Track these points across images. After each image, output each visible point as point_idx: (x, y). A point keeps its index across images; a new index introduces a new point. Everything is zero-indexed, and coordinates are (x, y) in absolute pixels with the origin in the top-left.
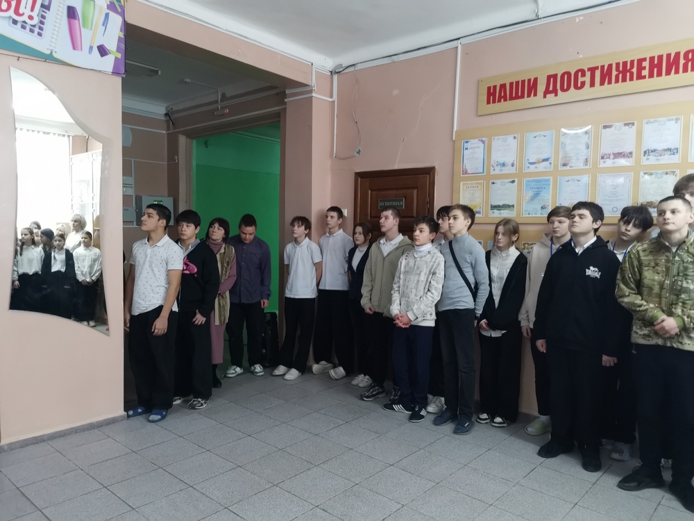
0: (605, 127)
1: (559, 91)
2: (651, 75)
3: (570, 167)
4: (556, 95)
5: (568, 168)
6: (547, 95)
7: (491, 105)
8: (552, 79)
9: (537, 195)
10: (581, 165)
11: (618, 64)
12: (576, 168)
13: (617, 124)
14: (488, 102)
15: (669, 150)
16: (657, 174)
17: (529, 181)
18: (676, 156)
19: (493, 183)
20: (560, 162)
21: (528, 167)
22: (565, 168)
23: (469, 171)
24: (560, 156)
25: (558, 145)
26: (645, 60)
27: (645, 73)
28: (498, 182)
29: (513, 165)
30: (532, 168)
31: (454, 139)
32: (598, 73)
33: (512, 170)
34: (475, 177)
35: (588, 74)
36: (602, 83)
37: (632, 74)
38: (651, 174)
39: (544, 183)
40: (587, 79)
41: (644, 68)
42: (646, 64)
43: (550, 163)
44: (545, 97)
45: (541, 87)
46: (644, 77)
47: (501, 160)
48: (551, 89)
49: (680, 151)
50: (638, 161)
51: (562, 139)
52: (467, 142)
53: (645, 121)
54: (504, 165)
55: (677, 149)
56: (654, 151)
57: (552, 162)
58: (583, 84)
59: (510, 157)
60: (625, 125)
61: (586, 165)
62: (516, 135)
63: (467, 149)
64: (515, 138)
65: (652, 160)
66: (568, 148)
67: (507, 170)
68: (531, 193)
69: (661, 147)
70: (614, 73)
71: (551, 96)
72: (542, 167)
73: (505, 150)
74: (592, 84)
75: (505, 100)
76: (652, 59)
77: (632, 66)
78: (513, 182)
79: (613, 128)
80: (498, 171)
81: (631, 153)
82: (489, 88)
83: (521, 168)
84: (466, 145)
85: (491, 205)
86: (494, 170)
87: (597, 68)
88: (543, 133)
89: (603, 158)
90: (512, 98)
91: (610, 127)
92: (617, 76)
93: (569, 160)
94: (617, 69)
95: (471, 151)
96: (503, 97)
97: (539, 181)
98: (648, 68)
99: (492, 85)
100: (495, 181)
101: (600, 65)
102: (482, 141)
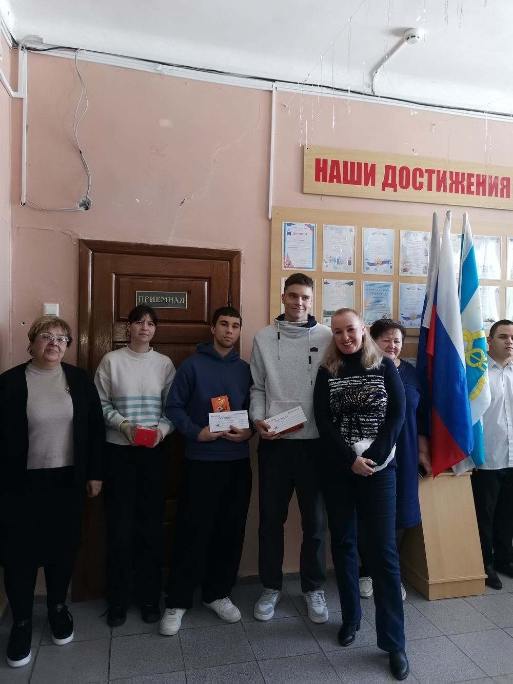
1: (398, 186)
2: (478, 194)
3: (411, 273)
4: (395, 190)
5: (408, 274)
6: (386, 188)
7: (321, 184)
8: (391, 171)
9: (378, 301)
10: (420, 273)
11: (451, 173)
12: (416, 275)
14: (317, 179)
17: (369, 285)
19: (326, 283)
20: (401, 266)
21: (368, 269)
22: (405, 274)
23: (294, 264)
24: (401, 260)
25: (398, 248)
26: (472, 175)
27: (473, 188)
28: (333, 282)
29: (349, 263)
30: (371, 270)
31: (270, 217)
32: (434, 177)
33: (350, 270)
35: (426, 175)
36: (438, 190)
37: (463, 187)
39: (384, 288)
40: (425, 180)
41: (473, 184)
42: (474, 180)
43: (391, 267)
44: (383, 189)
45: (380, 177)
46: (472, 193)
47: (336, 256)
48: (390, 182)
51: (403, 241)
52: (289, 225)
54: (339, 262)
56: (482, 266)
57: (393, 265)
58: (421, 184)
59: (346, 253)
61: (426, 273)
62: (353, 228)
63: (289, 233)
64: (351, 230)
66: (408, 252)
67: (343, 268)
68: (371, 300)
69: (486, 263)
70: (448, 182)
71: (389, 190)
72: (382, 270)
73: (339, 243)
74: (430, 188)
75: (339, 181)
76: (478, 176)
77: (463, 180)
78: (351, 284)
80: (331, 268)
82: (318, 161)
83: (359, 269)
84: (288, 228)
85: (325, 311)
86: (327, 266)
87: (433, 171)
88: (382, 230)
90: (346, 182)
92: (451, 185)
93: (410, 266)
94: (451, 178)
95: (295, 237)
96: (335, 177)
97: (379, 286)
98: (475, 184)
99: (322, 158)
100: (329, 281)
101: (436, 169)
102: (310, 226)
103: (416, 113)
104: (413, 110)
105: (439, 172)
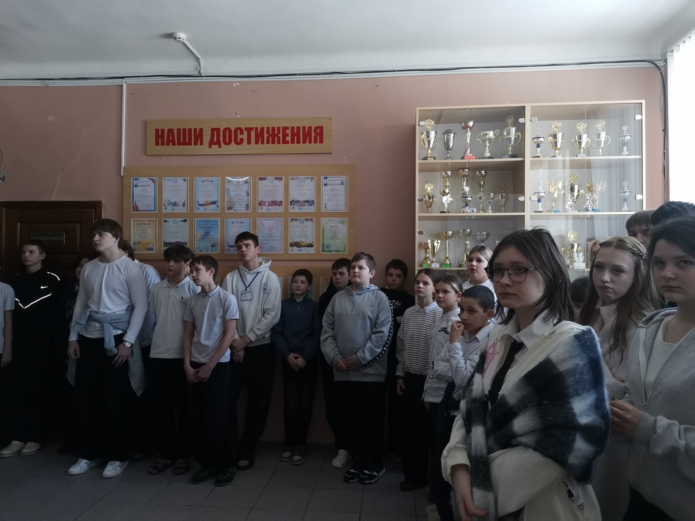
0: (261, 179)
1: (222, 143)
2: (293, 142)
3: (235, 210)
4: (220, 147)
5: (233, 211)
6: (212, 146)
7: (160, 147)
8: (216, 132)
9: (207, 234)
10: (243, 210)
11: (268, 128)
12: (239, 212)
13: (270, 177)
14: (157, 144)
15: (308, 201)
16: (300, 220)
17: (200, 221)
18: (313, 207)
19: (166, 221)
20: (226, 205)
21: (199, 208)
22: (230, 211)
23: (140, 208)
24: (226, 200)
25: (223, 191)
26: (287, 128)
27: (288, 139)
28: (171, 220)
29: (184, 205)
30: (202, 210)
31: (122, 175)
32: (253, 133)
33: (184, 210)
34: (147, 214)
35: (245, 133)
36: (257, 143)
37: (279, 138)
38: (296, 220)
39: (213, 223)
40: (245, 136)
41: (288, 135)
42: (289, 132)
43: (218, 206)
44: (210, 147)
45: (207, 138)
46: (288, 142)
47: (173, 200)
48: (215, 140)
49: (315, 202)
50: (286, 209)
51: (227, 186)
52: (137, 180)
53: (290, 177)
54: (175, 204)
55: (313, 201)
56: (298, 201)
57: (219, 205)
58: (242, 140)
59: (181, 197)
60: (276, 179)
61: (248, 210)
62: (186, 178)
63: (136, 186)
64: (185, 180)
65: (296, 209)
66: (232, 194)
67: (178, 210)
68: (202, 232)
69: (302, 199)
70: (266, 135)
71: (215, 147)
72: (211, 208)
73: (175, 190)
74: (249, 142)
75: (174, 144)
76: (293, 128)
77: (279, 132)
78: (185, 221)
79: (267, 181)
80: (169, 210)
81: (281, 202)
82: (157, 131)
83: (192, 209)
84: (135, 182)
85: (164, 242)
86: (166, 208)
87: (252, 129)
88: (209, 179)
89: (260, 204)
90: (179, 144)
91: (264, 179)
92: (268, 138)
93: (233, 205)
94: (268, 133)
95: (141, 188)
96: (171, 141)
97: (208, 222)
98: (290, 135)
99: (160, 128)
100: (167, 219)
101: (254, 126)
102: (152, 180)
103: (238, 84)
104: (236, 82)
105: (257, 129)
